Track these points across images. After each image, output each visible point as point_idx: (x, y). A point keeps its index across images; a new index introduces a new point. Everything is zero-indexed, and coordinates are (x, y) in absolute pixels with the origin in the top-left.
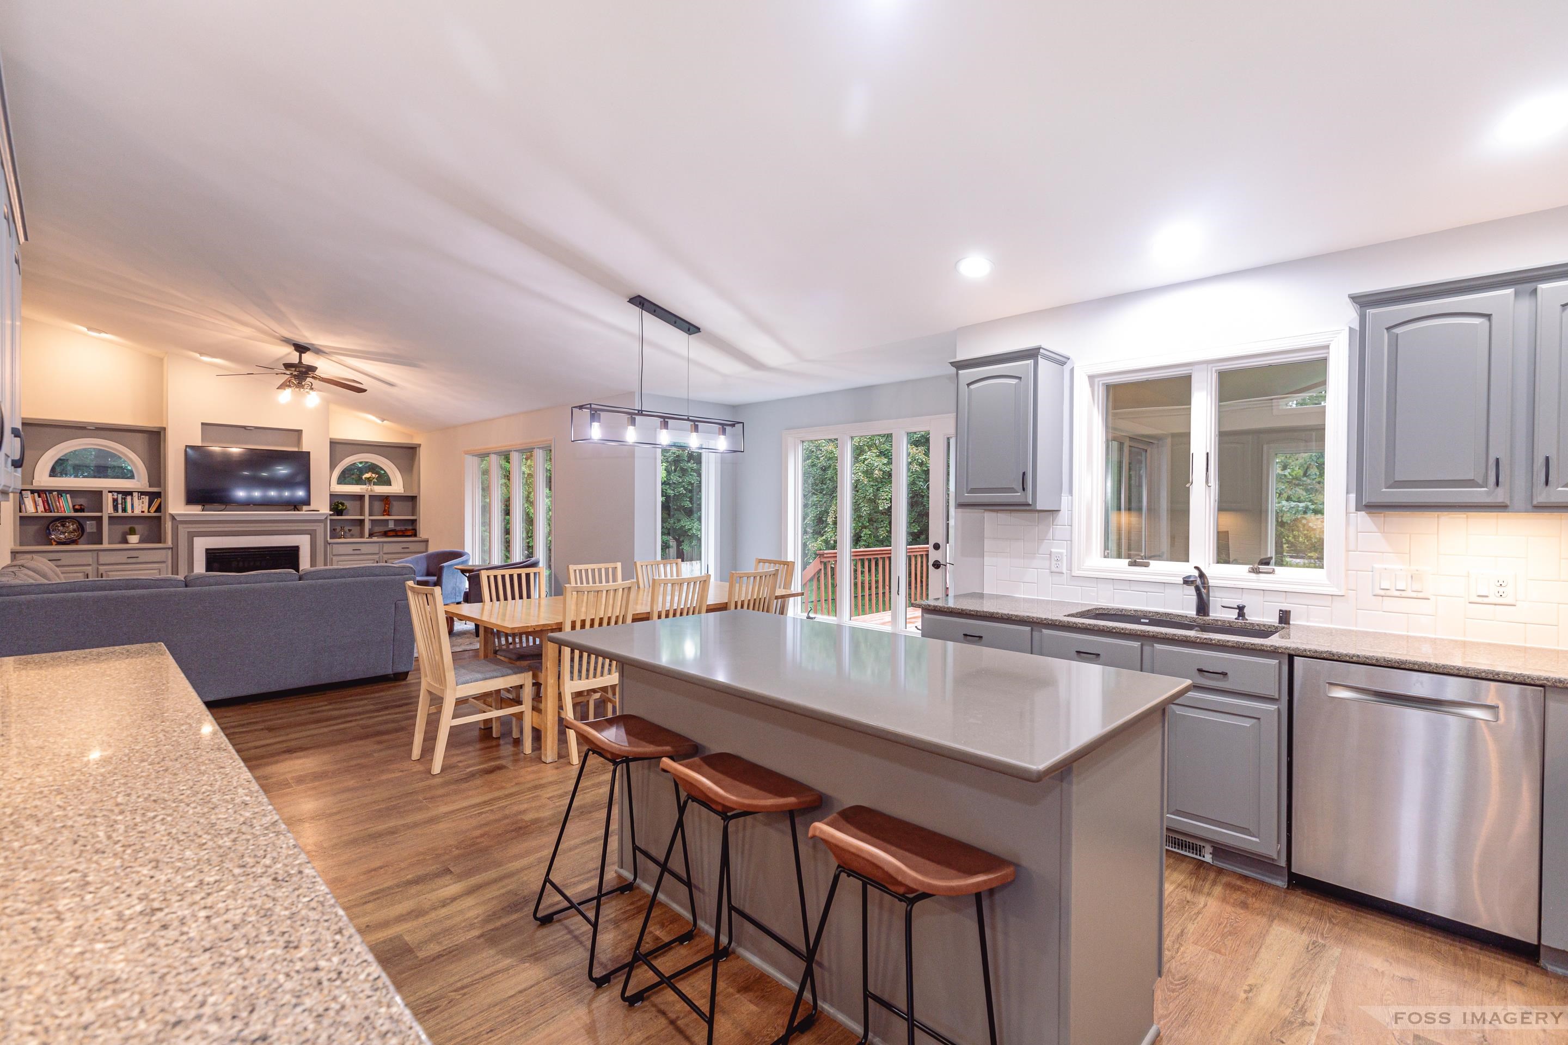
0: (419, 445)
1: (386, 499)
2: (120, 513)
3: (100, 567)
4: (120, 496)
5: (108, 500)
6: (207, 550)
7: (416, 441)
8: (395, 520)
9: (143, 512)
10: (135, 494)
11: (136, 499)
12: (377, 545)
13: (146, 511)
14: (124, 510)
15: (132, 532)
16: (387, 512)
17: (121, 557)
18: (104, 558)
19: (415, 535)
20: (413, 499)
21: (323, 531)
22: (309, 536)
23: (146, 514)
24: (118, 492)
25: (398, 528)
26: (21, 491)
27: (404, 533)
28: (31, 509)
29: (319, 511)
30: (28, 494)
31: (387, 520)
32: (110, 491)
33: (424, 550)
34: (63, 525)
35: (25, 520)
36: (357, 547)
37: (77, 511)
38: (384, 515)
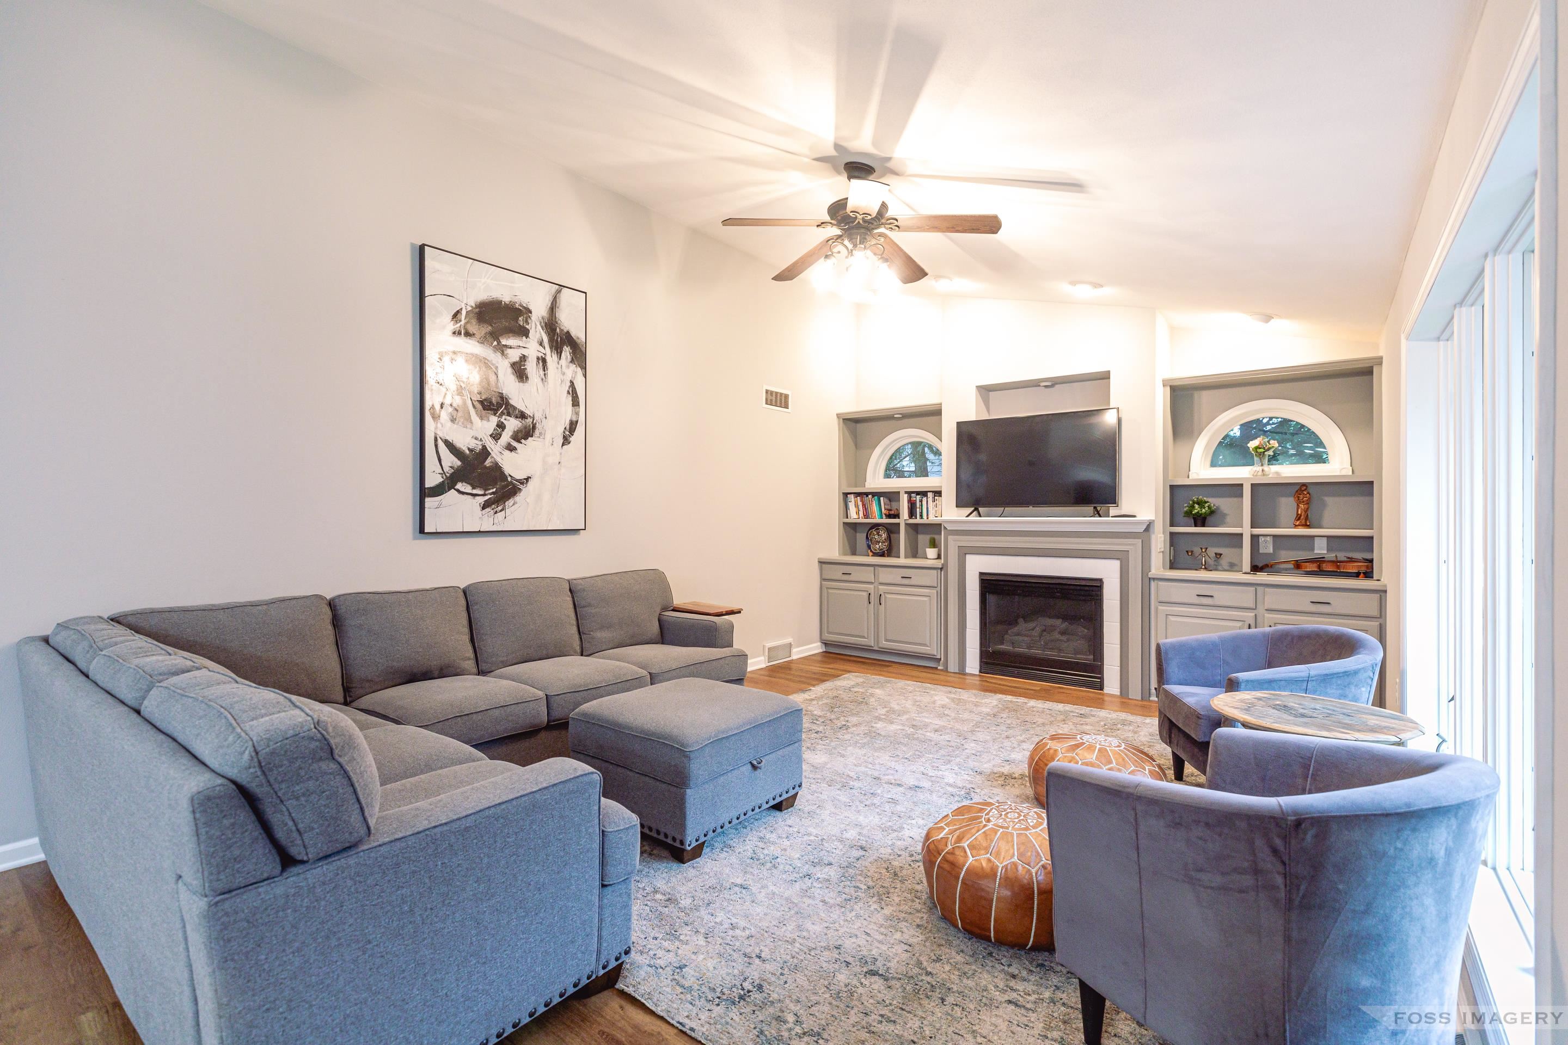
1: (1302, 490)
2: (917, 520)
3: (882, 587)
4: (918, 497)
5: (905, 500)
6: (981, 574)
7: (1371, 353)
8: (1329, 538)
9: (936, 517)
10: (930, 495)
11: (930, 500)
12: (1257, 589)
14: (921, 516)
15: (930, 544)
16: (1308, 520)
17: (896, 576)
18: (885, 575)
19: (1368, 575)
22: (1120, 562)
24: (918, 493)
26: (846, 495)
27: (1338, 567)
28: (854, 515)
29: (1134, 516)
30: (851, 497)
31: (1313, 537)
32: (906, 492)
33: (1375, 613)
34: (878, 534)
35: (850, 528)
36: (1205, 589)
37: (889, 516)
38: (1296, 526)
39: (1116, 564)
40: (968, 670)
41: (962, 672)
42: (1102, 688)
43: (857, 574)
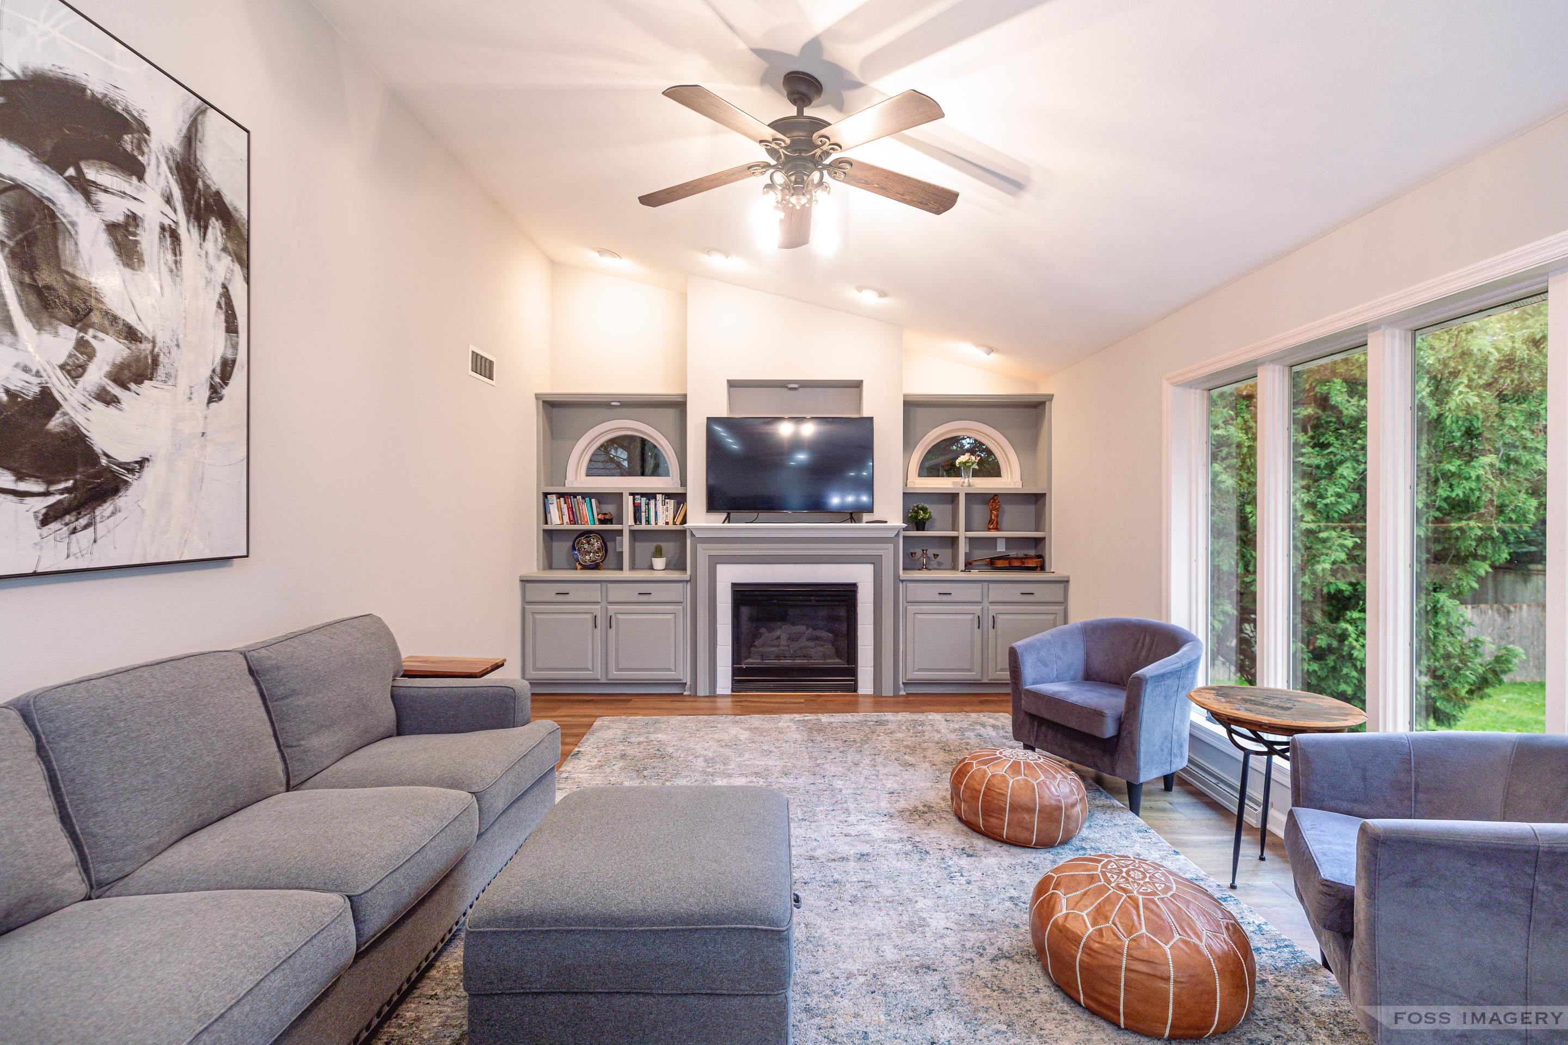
0: (1051, 397)
1: (993, 500)
2: (643, 526)
3: (609, 607)
4: (644, 500)
5: (628, 503)
6: (734, 585)
7: (1043, 390)
8: (1008, 539)
9: (667, 523)
10: (659, 497)
11: (659, 503)
12: (979, 585)
13: (671, 522)
14: (648, 522)
15: (658, 553)
16: (994, 524)
17: (630, 593)
18: (616, 593)
19: (1042, 568)
20: (1037, 500)
21: (891, 555)
22: (872, 566)
23: (671, 527)
24: (643, 495)
25: (1013, 553)
26: (546, 495)
27: (1023, 563)
28: (556, 520)
29: (886, 522)
30: (553, 498)
31: (995, 539)
32: (631, 494)
33: (1061, 599)
34: (588, 543)
35: (550, 535)
36: (945, 588)
37: (602, 522)
38: (989, 529)
39: (870, 568)
40: (719, 691)
41: (713, 696)
42: (855, 690)
43: (576, 593)
